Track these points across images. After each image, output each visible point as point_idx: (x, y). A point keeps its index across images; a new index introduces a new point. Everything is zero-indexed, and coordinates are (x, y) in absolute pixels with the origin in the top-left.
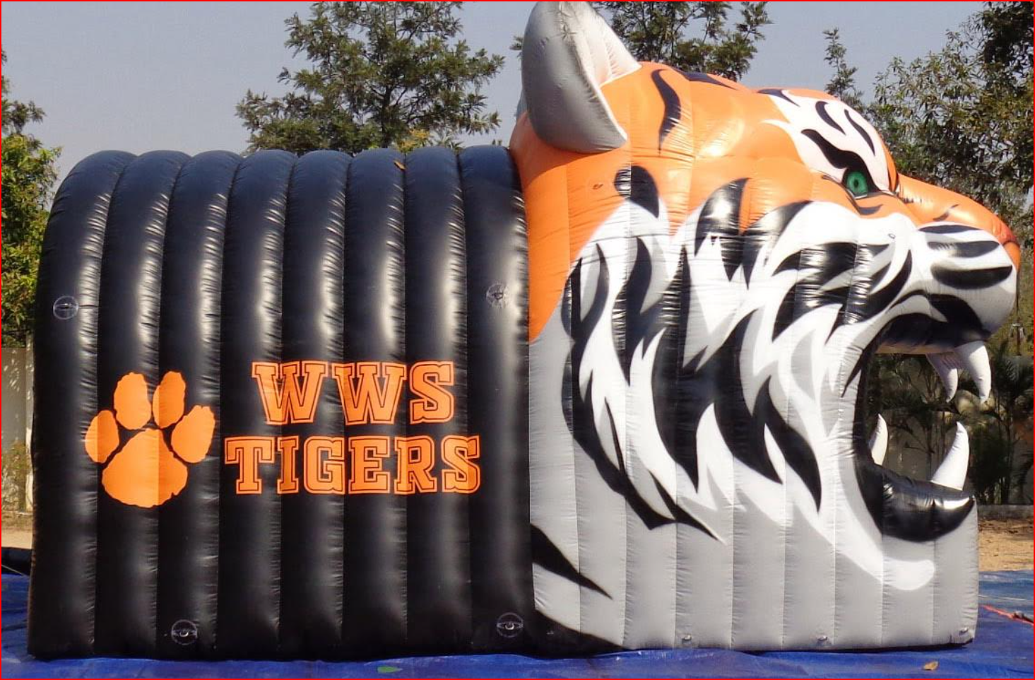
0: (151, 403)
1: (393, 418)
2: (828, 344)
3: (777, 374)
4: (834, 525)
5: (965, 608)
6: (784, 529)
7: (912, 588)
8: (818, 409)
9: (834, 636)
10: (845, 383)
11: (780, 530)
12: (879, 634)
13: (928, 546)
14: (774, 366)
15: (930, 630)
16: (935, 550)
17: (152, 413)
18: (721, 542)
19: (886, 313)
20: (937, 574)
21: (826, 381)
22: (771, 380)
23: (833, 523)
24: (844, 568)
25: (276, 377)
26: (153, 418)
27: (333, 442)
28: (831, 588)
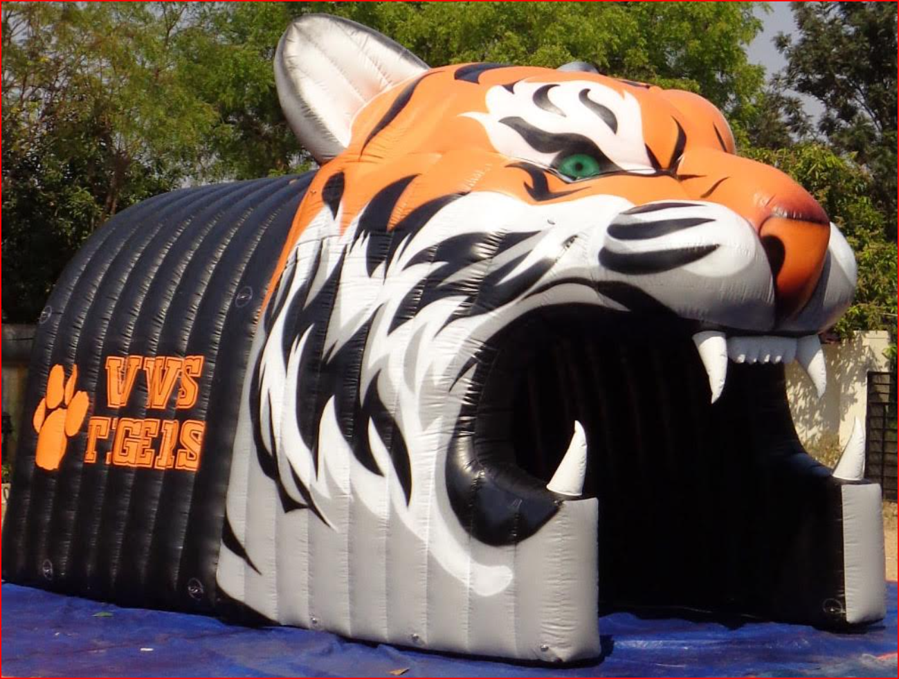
0: (64, 387)
1: (165, 404)
2: (437, 338)
3: (387, 367)
4: (428, 521)
5: (544, 623)
6: (385, 522)
7: (486, 594)
8: (417, 403)
9: (426, 637)
10: (455, 376)
11: (380, 522)
12: (464, 639)
13: (507, 551)
14: (385, 360)
15: (512, 642)
16: (515, 556)
17: (64, 397)
18: (333, 530)
19: (518, 303)
20: (515, 581)
21: (429, 374)
22: (381, 374)
23: (426, 519)
24: (433, 568)
25: (120, 369)
26: (64, 400)
27: (135, 423)
28: (422, 586)
